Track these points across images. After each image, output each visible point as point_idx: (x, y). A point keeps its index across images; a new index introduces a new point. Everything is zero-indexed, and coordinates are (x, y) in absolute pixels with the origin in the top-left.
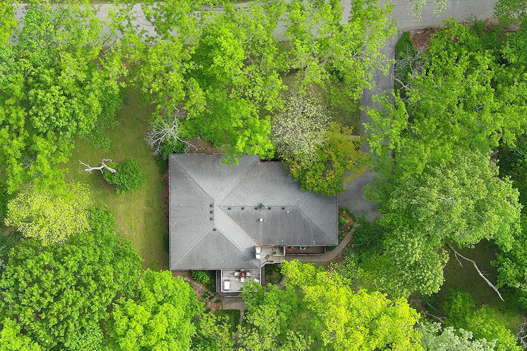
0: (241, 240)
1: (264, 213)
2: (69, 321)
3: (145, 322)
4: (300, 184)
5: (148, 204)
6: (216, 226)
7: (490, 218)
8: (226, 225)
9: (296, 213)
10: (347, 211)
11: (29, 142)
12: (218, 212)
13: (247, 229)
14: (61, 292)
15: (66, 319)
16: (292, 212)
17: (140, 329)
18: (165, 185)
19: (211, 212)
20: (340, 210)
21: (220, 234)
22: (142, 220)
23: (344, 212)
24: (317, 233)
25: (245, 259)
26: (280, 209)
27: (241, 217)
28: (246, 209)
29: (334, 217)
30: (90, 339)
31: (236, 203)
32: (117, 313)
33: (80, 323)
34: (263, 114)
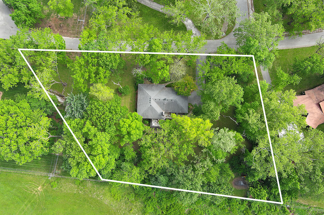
0: (159, 110)
1: (166, 101)
2: (107, 121)
3: (129, 123)
4: (177, 93)
5: (131, 100)
6: (151, 105)
7: (234, 95)
8: (154, 105)
9: (175, 102)
10: (191, 104)
11: (98, 69)
12: (152, 100)
13: (161, 107)
14: (104, 113)
15: (105, 121)
16: (174, 101)
17: (127, 125)
18: (137, 94)
19: (150, 100)
20: (189, 104)
21: (153, 108)
22: (129, 105)
23: (190, 104)
24: (182, 109)
25: (159, 115)
26: (171, 101)
27: (159, 102)
28: (160, 100)
29: (187, 104)
30: (112, 129)
31: (157, 98)
32: (121, 121)
33: (110, 123)
34: (167, 64)
